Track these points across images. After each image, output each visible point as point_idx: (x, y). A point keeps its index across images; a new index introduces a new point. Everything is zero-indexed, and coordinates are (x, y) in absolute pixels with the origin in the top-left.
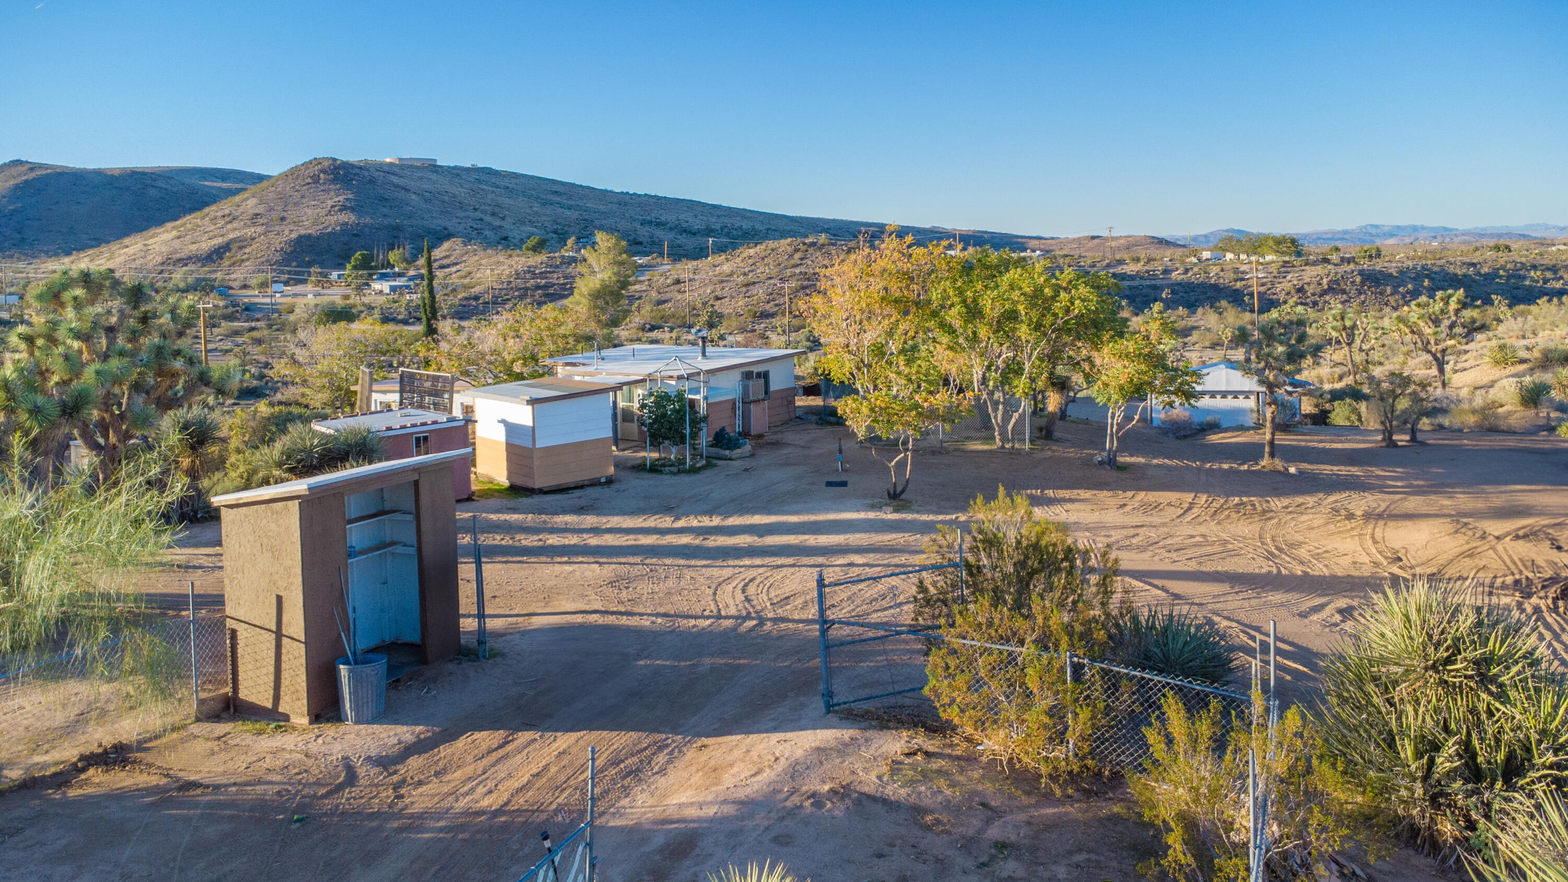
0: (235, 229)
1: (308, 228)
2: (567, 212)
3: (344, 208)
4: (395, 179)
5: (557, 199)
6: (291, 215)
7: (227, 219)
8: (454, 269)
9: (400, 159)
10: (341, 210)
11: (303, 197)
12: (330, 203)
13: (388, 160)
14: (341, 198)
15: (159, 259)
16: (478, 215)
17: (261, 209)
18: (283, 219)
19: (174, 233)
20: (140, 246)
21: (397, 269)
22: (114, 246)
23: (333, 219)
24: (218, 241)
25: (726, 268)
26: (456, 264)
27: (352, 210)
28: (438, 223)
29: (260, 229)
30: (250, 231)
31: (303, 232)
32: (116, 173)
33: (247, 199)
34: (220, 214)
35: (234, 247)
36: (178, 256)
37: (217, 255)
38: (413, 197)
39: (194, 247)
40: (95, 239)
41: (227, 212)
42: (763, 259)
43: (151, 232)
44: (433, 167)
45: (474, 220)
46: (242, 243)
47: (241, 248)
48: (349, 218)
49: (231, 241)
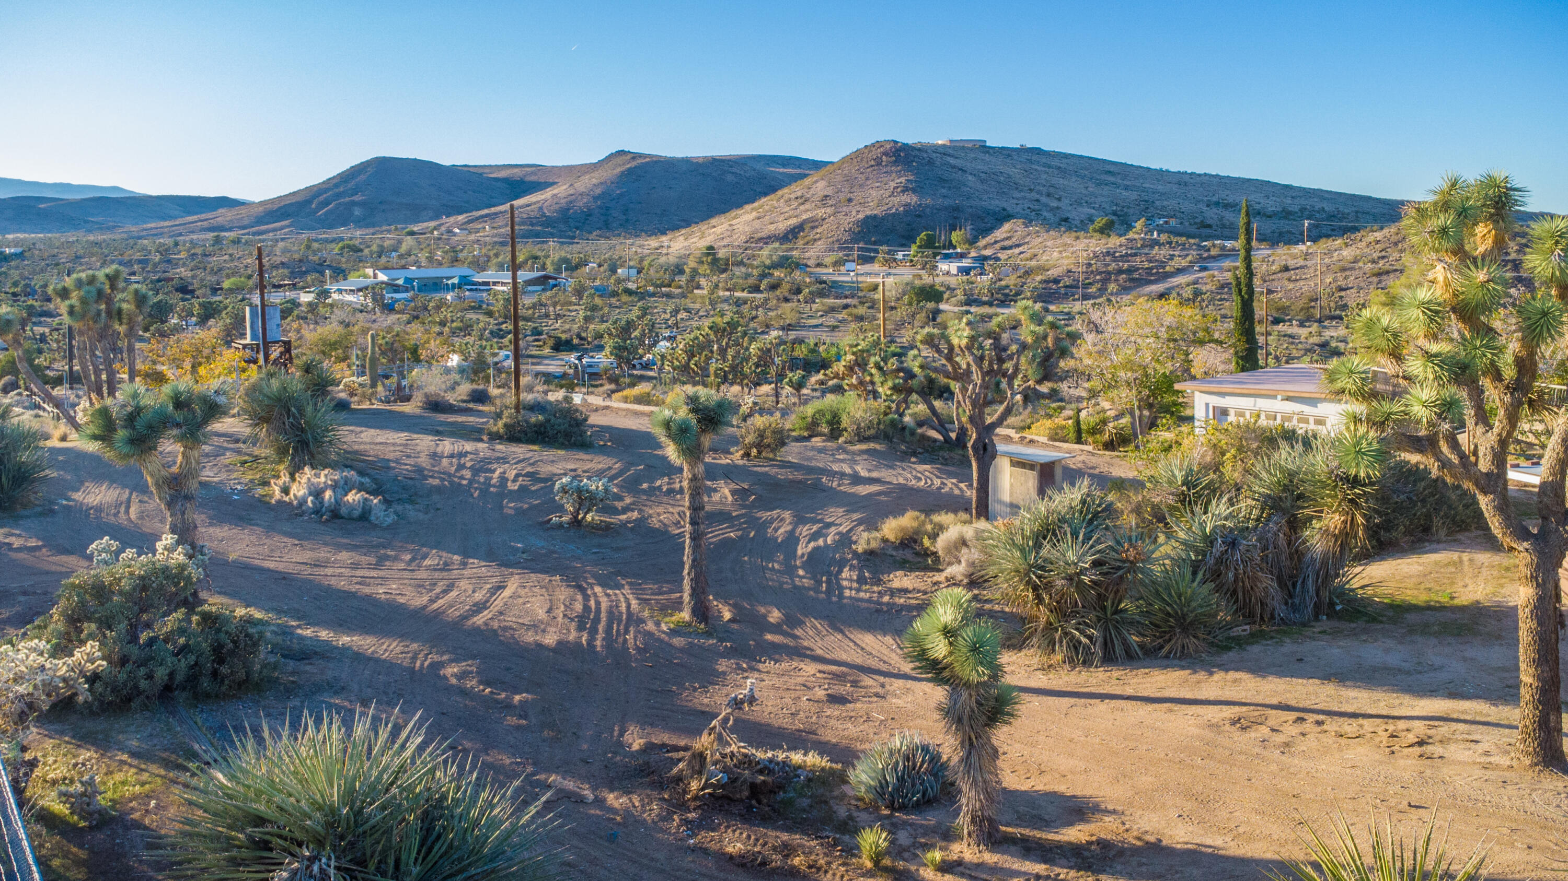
0: (807, 210)
1: (872, 209)
2: (1125, 193)
3: (906, 190)
4: (952, 161)
5: (1112, 179)
6: (858, 196)
7: (800, 201)
8: (1017, 251)
9: (951, 141)
10: (903, 191)
11: (867, 179)
12: (893, 184)
13: (940, 142)
14: (903, 180)
15: (743, 238)
16: (1034, 195)
17: (829, 191)
18: (850, 200)
19: (754, 214)
20: (726, 226)
21: (959, 250)
22: (703, 226)
23: (896, 200)
24: (793, 222)
26: (1018, 246)
27: (914, 191)
28: (996, 203)
29: (829, 210)
30: (820, 212)
31: (869, 213)
32: (701, 161)
33: (816, 182)
34: (793, 196)
35: (807, 227)
36: (760, 235)
37: (792, 235)
38: (970, 178)
39: (772, 227)
40: (684, 220)
41: (799, 194)
43: (733, 213)
44: (983, 148)
45: (1031, 200)
46: (814, 223)
47: (813, 228)
48: (911, 199)
49: (805, 222)
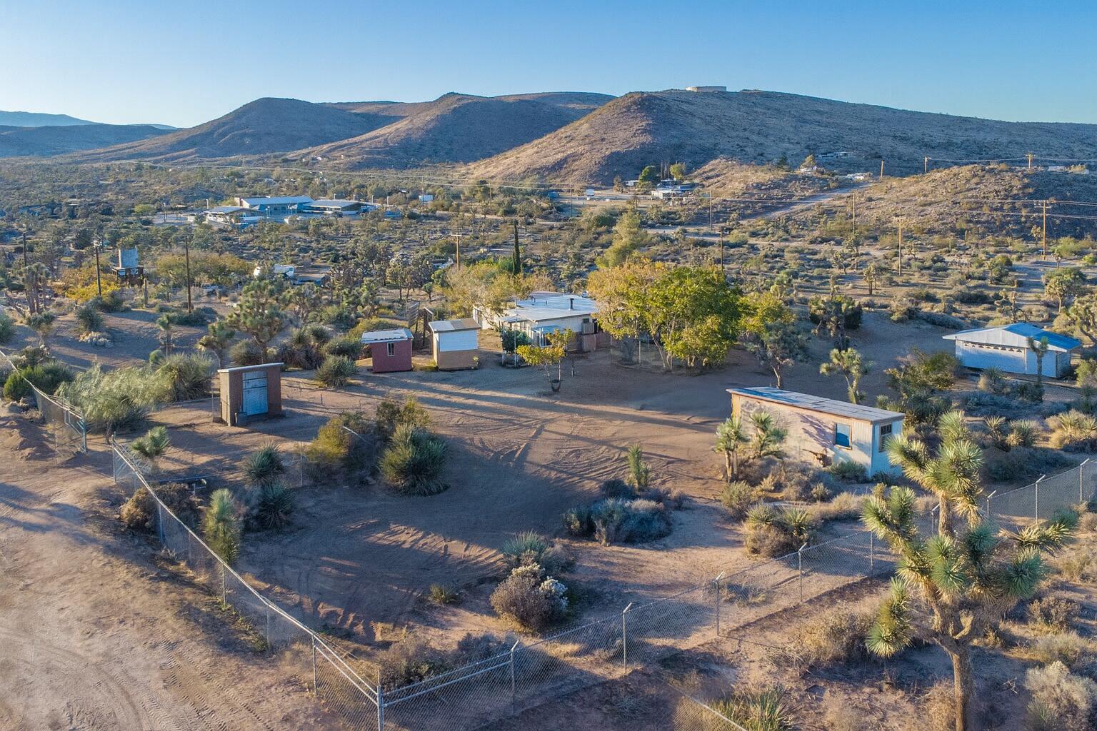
0: (571, 147)
1: (619, 148)
2: (822, 129)
3: (644, 131)
4: (685, 106)
6: (609, 136)
7: (568, 139)
8: (716, 180)
9: (698, 88)
10: (642, 133)
11: (619, 122)
12: (636, 127)
13: (688, 89)
14: (644, 123)
15: (523, 169)
16: (747, 134)
17: (590, 132)
18: (603, 140)
19: (536, 149)
20: (513, 159)
21: (675, 179)
22: (501, 157)
23: (635, 140)
24: (560, 156)
25: (913, 189)
26: (718, 176)
27: (650, 132)
28: (708, 142)
29: (587, 147)
30: (581, 149)
31: (614, 150)
32: (511, 100)
33: (583, 124)
34: (564, 136)
35: (570, 160)
36: (534, 166)
37: (558, 166)
38: (698, 121)
39: (544, 160)
40: (495, 149)
41: (568, 134)
42: (944, 183)
43: (522, 148)
44: (721, 94)
45: (742, 138)
46: (575, 157)
47: (574, 161)
48: (646, 139)
49: (569, 156)
